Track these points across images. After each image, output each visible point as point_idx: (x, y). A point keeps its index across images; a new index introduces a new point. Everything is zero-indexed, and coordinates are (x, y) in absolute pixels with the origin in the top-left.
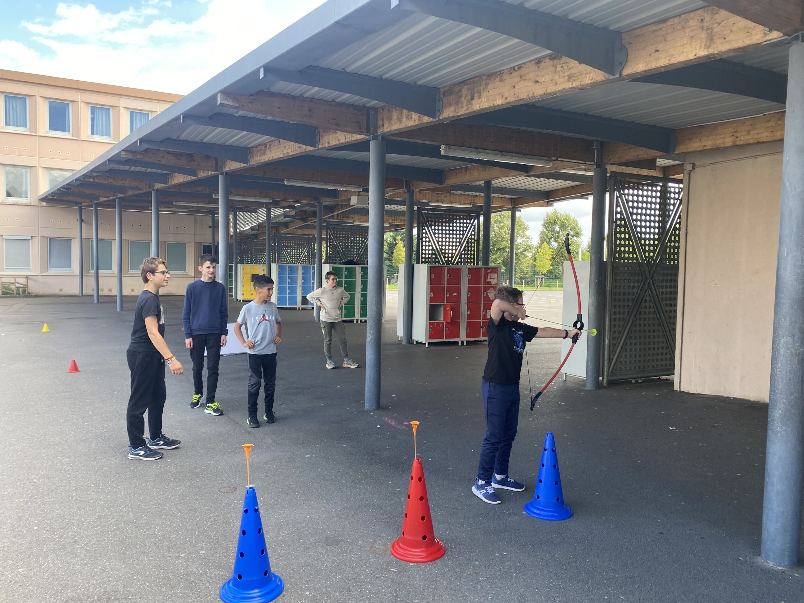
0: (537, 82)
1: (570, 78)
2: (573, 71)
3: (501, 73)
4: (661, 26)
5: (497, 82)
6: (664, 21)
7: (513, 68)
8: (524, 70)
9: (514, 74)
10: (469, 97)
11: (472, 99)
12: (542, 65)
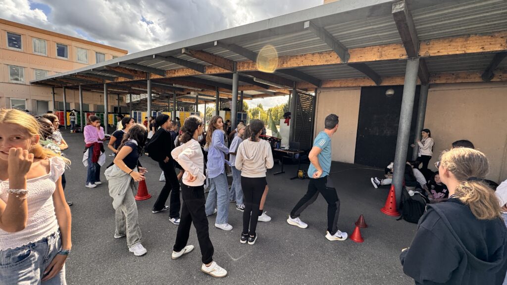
0: (312, 61)
1: (326, 61)
2: (328, 59)
3: (297, 56)
4: (364, 49)
5: (295, 59)
6: (365, 47)
7: (302, 55)
8: (307, 56)
9: (302, 57)
10: (282, 63)
11: (284, 63)
12: (314, 55)
